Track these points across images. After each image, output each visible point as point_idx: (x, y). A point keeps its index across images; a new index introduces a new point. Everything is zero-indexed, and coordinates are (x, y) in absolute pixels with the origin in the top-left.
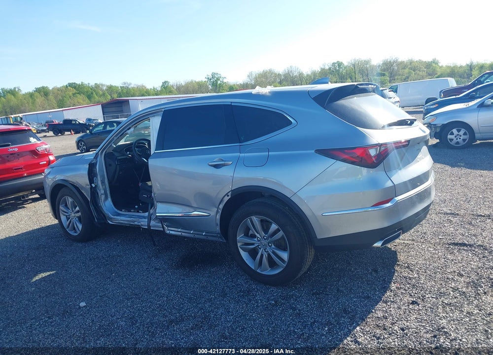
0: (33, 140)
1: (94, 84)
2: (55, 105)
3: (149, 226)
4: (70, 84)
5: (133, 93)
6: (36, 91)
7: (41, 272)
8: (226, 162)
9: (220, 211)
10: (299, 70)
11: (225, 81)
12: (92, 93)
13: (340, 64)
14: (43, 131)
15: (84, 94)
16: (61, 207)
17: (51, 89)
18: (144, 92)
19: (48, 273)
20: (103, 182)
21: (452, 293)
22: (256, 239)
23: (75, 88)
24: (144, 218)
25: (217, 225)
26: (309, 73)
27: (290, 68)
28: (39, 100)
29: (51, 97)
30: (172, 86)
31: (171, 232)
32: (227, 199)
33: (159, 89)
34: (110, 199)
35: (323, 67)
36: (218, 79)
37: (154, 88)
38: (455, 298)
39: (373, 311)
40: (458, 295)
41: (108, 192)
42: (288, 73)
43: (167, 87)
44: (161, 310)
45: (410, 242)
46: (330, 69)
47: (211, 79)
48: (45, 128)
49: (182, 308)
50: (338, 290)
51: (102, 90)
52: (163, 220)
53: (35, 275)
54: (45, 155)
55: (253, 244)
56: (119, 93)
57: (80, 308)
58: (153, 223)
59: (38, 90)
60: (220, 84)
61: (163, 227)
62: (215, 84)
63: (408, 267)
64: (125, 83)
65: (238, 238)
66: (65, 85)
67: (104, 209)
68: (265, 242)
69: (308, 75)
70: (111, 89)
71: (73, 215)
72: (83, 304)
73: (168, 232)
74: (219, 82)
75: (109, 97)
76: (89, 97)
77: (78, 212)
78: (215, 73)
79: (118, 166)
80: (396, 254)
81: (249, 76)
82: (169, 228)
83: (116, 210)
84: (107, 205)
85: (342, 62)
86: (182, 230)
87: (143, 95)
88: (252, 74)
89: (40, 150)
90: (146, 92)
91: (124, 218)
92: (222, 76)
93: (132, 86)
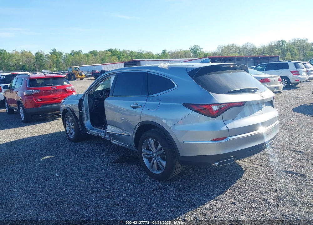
0: (65, 83)
1: (122, 50)
2: (100, 62)
3: (105, 137)
4: (109, 49)
5: (145, 57)
6: (90, 53)
7: (47, 155)
8: (138, 106)
9: (135, 133)
10: (253, 45)
11: (202, 50)
12: (121, 56)
13: (283, 42)
14: (89, 76)
15: (116, 56)
16: (66, 122)
17: (98, 52)
18: (150, 56)
19: (50, 157)
20: (86, 110)
21: (261, 201)
22: (151, 152)
23: (111, 52)
24: (103, 132)
25: (133, 141)
26: (260, 47)
27: (246, 43)
28: (91, 58)
29: (98, 57)
30: (168, 53)
31: (114, 142)
32: (138, 127)
33: (160, 55)
34: (89, 120)
35: (270, 44)
36: (198, 49)
37: (157, 54)
38: (262, 204)
39: (205, 204)
40: (265, 203)
41: (89, 116)
42: (245, 47)
43: (165, 54)
44: (92, 185)
45: (257, 166)
46: (275, 45)
47: (193, 49)
48: (90, 75)
49: (104, 185)
50: (194, 189)
51: (127, 54)
52: (110, 135)
53: (44, 157)
54: (71, 92)
55: (150, 155)
56: (136, 56)
57: (55, 177)
58: (107, 136)
59: (91, 52)
60: (198, 53)
61: (110, 139)
62: (195, 53)
63: (245, 182)
64: (140, 50)
65: (142, 150)
66: (106, 50)
67: (86, 125)
68: (155, 154)
69: (259, 49)
70: (132, 53)
71: (71, 127)
72: (57, 175)
73: (112, 142)
74: (198, 51)
75: (130, 58)
76: (119, 58)
77: (73, 125)
78: (196, 46)
79: (94, 103)
80: (244, 172)
81: (218, 48)
82: (113, 140)
83: (92, 127)
84: (87, 123)
85: (285, 41)
86: (119, 142)
87: (150, 58)
88: (220, 47)
89: (68, 89)
90: (152, 56)
91: (94, 132)
92: (200, 48)
93: (144, 52)
